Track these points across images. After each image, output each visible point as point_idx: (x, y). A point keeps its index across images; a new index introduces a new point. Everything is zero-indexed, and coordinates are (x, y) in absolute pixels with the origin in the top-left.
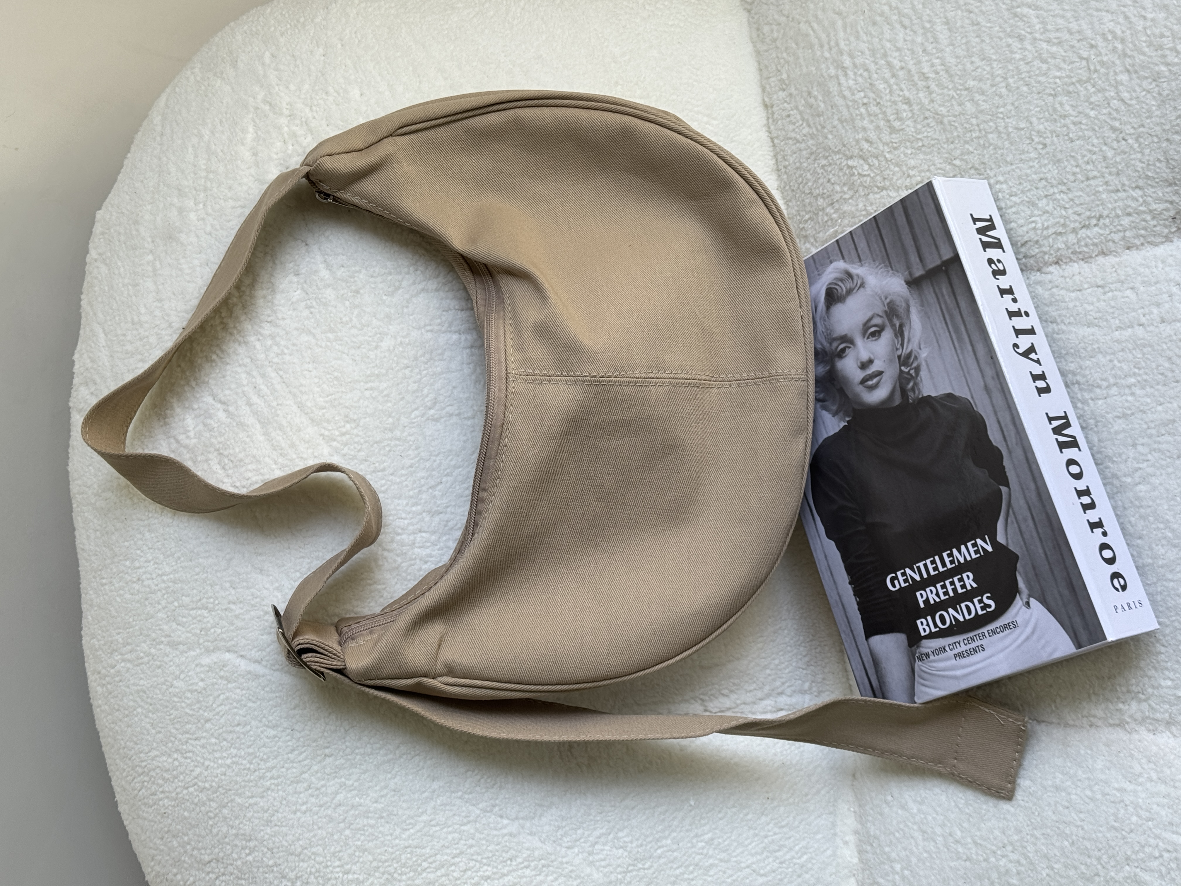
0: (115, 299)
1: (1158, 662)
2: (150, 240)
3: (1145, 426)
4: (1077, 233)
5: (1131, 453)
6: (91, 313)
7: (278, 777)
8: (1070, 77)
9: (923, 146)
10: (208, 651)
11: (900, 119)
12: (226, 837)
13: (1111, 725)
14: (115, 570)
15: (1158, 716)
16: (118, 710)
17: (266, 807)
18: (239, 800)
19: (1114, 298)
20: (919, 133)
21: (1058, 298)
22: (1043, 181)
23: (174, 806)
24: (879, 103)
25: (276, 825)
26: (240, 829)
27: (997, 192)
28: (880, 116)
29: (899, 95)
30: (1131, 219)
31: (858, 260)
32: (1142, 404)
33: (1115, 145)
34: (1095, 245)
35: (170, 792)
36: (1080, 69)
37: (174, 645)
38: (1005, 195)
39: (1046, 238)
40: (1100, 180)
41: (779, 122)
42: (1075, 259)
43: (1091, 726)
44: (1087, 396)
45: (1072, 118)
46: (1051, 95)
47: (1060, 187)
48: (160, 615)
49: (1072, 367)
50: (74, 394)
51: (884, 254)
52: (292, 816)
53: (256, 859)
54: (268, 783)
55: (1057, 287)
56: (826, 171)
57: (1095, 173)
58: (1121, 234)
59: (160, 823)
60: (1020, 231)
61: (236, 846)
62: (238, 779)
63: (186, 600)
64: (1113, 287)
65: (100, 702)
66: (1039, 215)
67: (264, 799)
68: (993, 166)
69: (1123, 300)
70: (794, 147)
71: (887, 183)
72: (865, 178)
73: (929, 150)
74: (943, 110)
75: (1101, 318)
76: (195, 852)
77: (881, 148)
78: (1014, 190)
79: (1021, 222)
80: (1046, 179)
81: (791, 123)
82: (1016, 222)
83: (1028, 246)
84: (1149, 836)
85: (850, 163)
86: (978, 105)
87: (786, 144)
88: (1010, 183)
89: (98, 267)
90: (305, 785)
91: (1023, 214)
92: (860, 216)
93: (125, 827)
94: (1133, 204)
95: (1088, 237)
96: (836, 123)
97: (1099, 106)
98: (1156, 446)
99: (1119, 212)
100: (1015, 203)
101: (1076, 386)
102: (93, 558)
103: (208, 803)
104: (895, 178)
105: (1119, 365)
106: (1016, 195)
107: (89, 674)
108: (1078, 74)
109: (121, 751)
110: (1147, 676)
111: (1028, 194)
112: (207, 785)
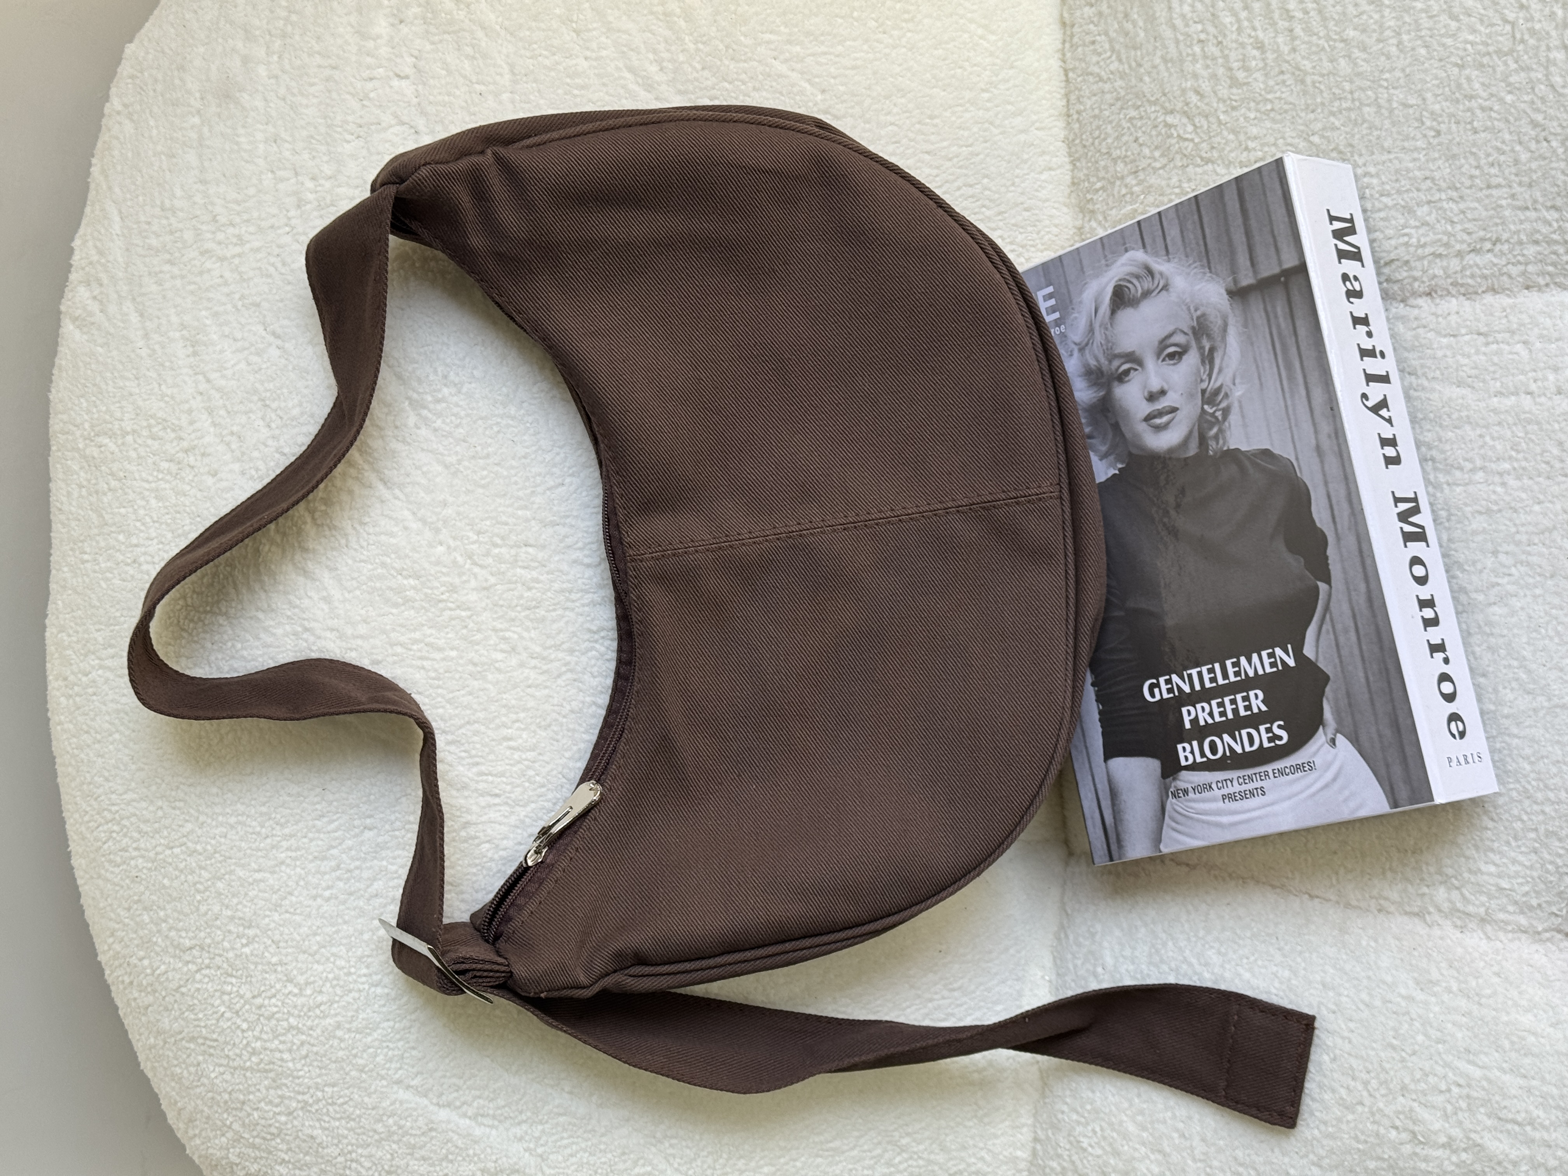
0: (140, 171)
1: (1482, 840)
2: (198, 95)
3: (1513, 530)
4: (1462, 258)
5: (1489, 562)
6: (104, 187)
7: (298, 849)
8: (1488, 45)
9: (1272, 110)
11: (1246, 69)
12: (217, 919)
13: (1406, 913)
14: (102, 544)
15: (1471, 909)
16: (87, 732)
17: (277, 887)
18: (241, 873)
19: (1498, 353)
20: (1269, 93)
21: (1423, 342)
22: (1428, 182)
23: (150, 869)
24: (1220, 43)
25: (287, 912)
26: (237, 910)
27: (1363, 187)
28: (1220, 61)
29: (1250, 36)
30: (1539, 248)
31: (1164, 252)
32: (1514, 500)
33: (1533, 146)
34: (1485, 277)
35: (146, 850)
36: (1502, 35)
38: (1373, 192)
39: (1421, 258)
40: (1504, 190)
41: (1080, 49)
42: (1454, 292)
43: (1380, 911)
44: (1442, 478)
45: (1480, 101)
46: (1457, 65)
47: (1449, 192)
49: (1428, 437)
50: (68, 294)
51: (1202, 248)
52: (310, 902)
53: (255, 952)
54: (283, 855)
55: (1425, 327)
56: (1135, 126)
57: (1500, 180)
58: (1521, 268)
59: (129, 888)
60: (1387, 245)
61: (230, 932)
62: (243, 844)
64: (1499, 337)
65: (62, 718)
66: (1417, 227)
67: (276, 876)
68: (1364, 152)
69: (1510, 356)
70: (1095, 87)
71: (1215, 154)
72: (1186, 143)
73: (1278, 117)
74: (1307, 65)
75: (1476, 377)
76: (173, 934)
77: (1215, 105)
78: (1387, 187)
79: (1390, 232)
80: (1433, 180)
81: (1095, 52)
82: (1382, 232)
83: (1393, 266)
84: (1436, 1062)
85: (1170, 119)
86: (1356, 64)
87: (1084, 80)
88: (1383, 178)
89: (120, 123)
90: (333, 863)
91: (1393, 222)
92: (1171, 194)
93: (77, 887)
94: (1545, 230)
95: (1477, 266)
96: (1157, 61)
97: (1519, 89)
98: (1524, 557)
99: (1523, 237)
100: (1386, 206)
101: (1430, 463)
102: (73, 524)
103: (197, 871)
104: (1228, 149)
105: (1491, 443)
106: (1388, 195)
107: (50, 678)
108: (1498, 42)
109: (85, 787)
110: (1465, 857)
111: (1405, 196)
112: (199, 847)
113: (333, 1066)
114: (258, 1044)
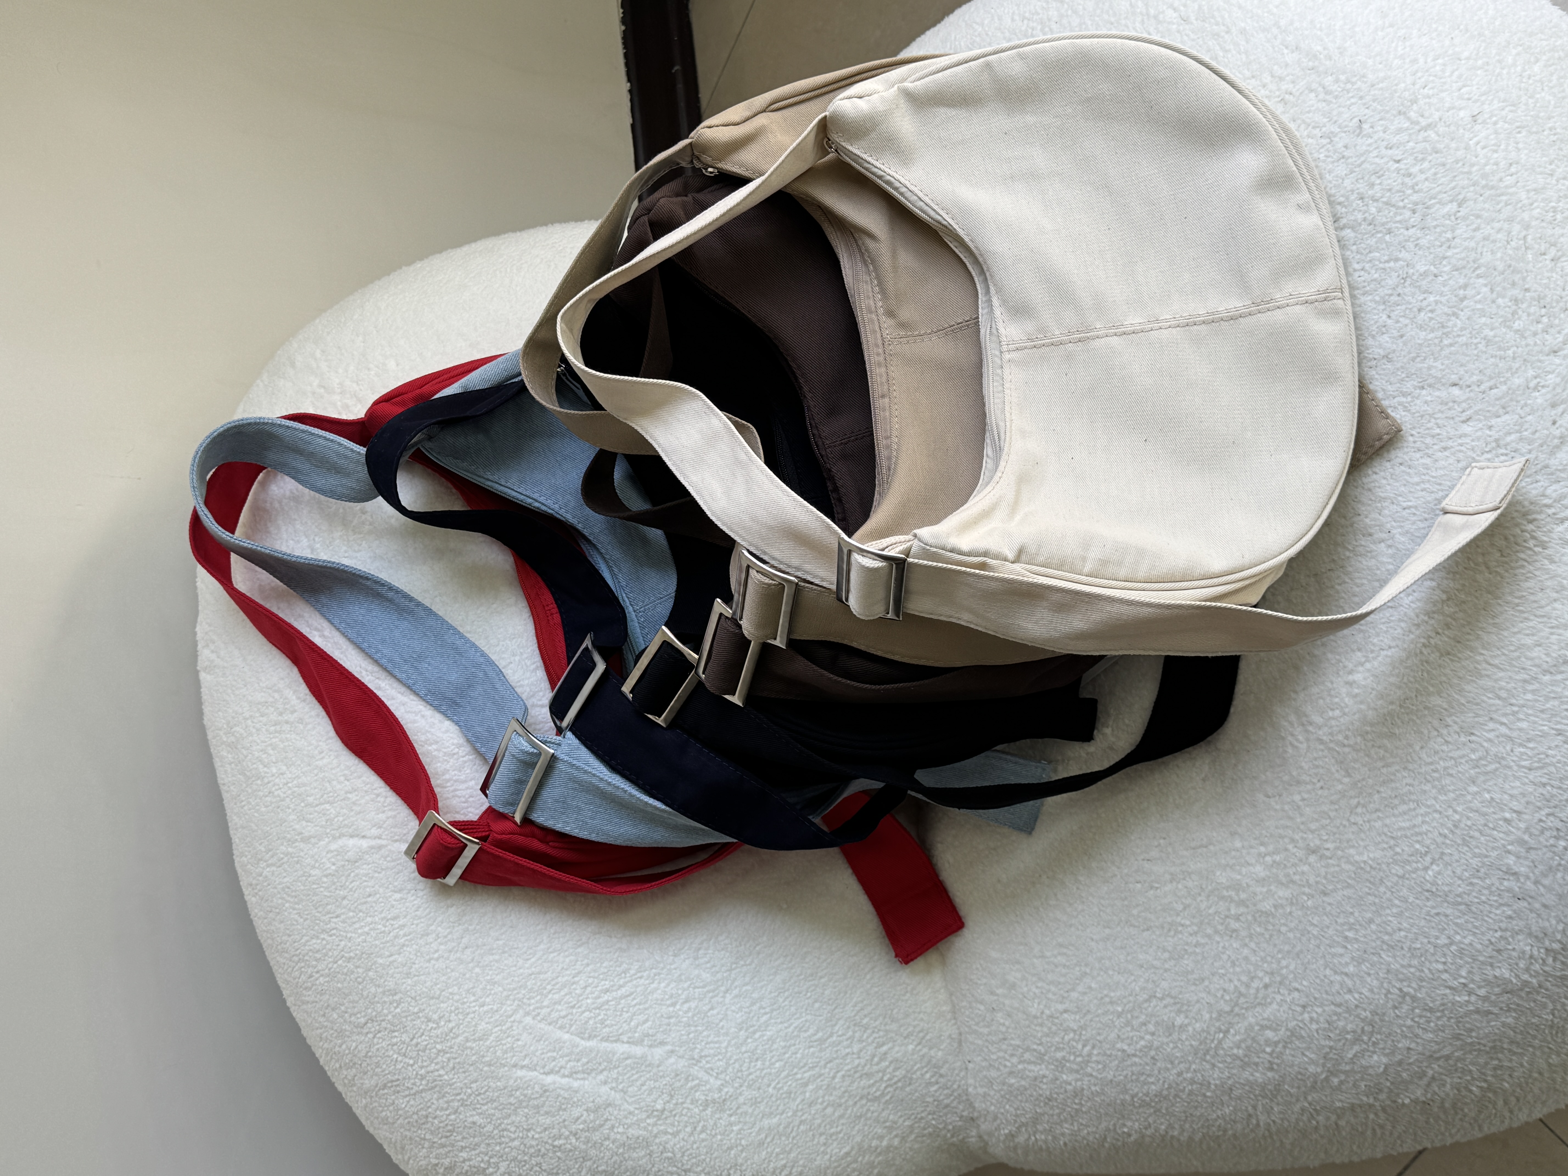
10: (335, 838)
12: (375, 997)
14: (250, 791)
16: (271, 912)
17: (404, 962)
18: (380, 961)
23: (328, 982)
25: (415, 976)
26: (385, 986)
37: (306, 840)
48: (292, 817)
52: (427, 965)
53: (404, 1010)
61: (385, 1002)
62: (377, 942)
63: (311, 799)
90: (434, 935)
103: (356, 970)
112: (352, 954)
113: (471, 1068)
114: (423, 1071)
